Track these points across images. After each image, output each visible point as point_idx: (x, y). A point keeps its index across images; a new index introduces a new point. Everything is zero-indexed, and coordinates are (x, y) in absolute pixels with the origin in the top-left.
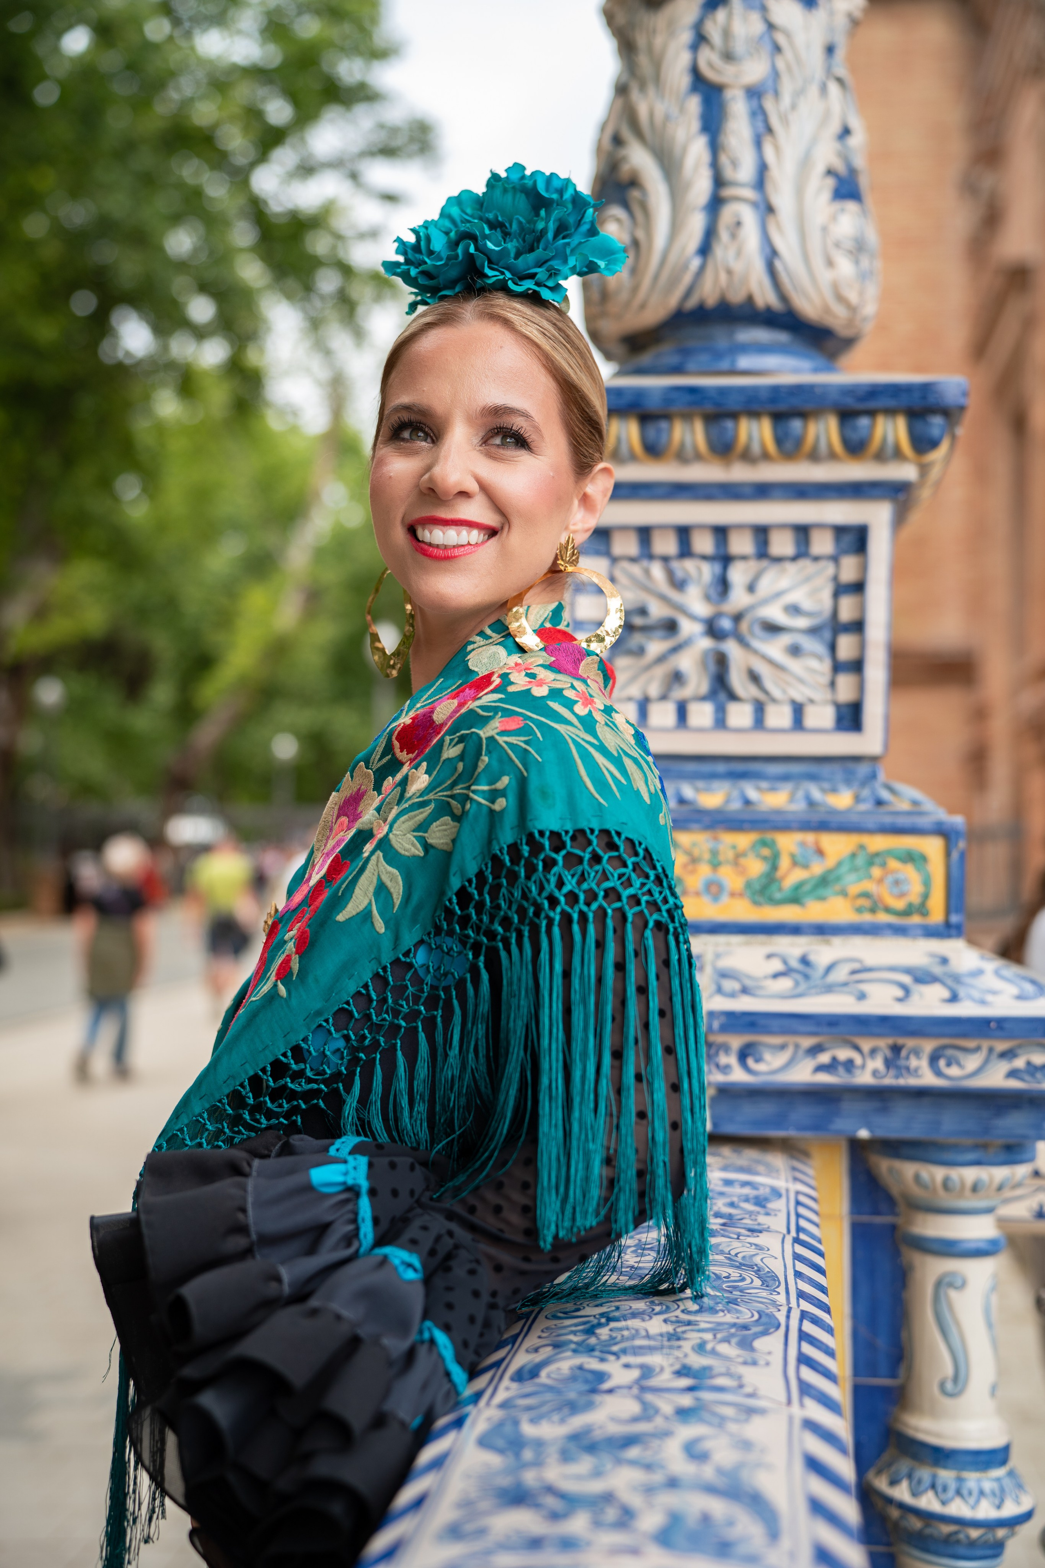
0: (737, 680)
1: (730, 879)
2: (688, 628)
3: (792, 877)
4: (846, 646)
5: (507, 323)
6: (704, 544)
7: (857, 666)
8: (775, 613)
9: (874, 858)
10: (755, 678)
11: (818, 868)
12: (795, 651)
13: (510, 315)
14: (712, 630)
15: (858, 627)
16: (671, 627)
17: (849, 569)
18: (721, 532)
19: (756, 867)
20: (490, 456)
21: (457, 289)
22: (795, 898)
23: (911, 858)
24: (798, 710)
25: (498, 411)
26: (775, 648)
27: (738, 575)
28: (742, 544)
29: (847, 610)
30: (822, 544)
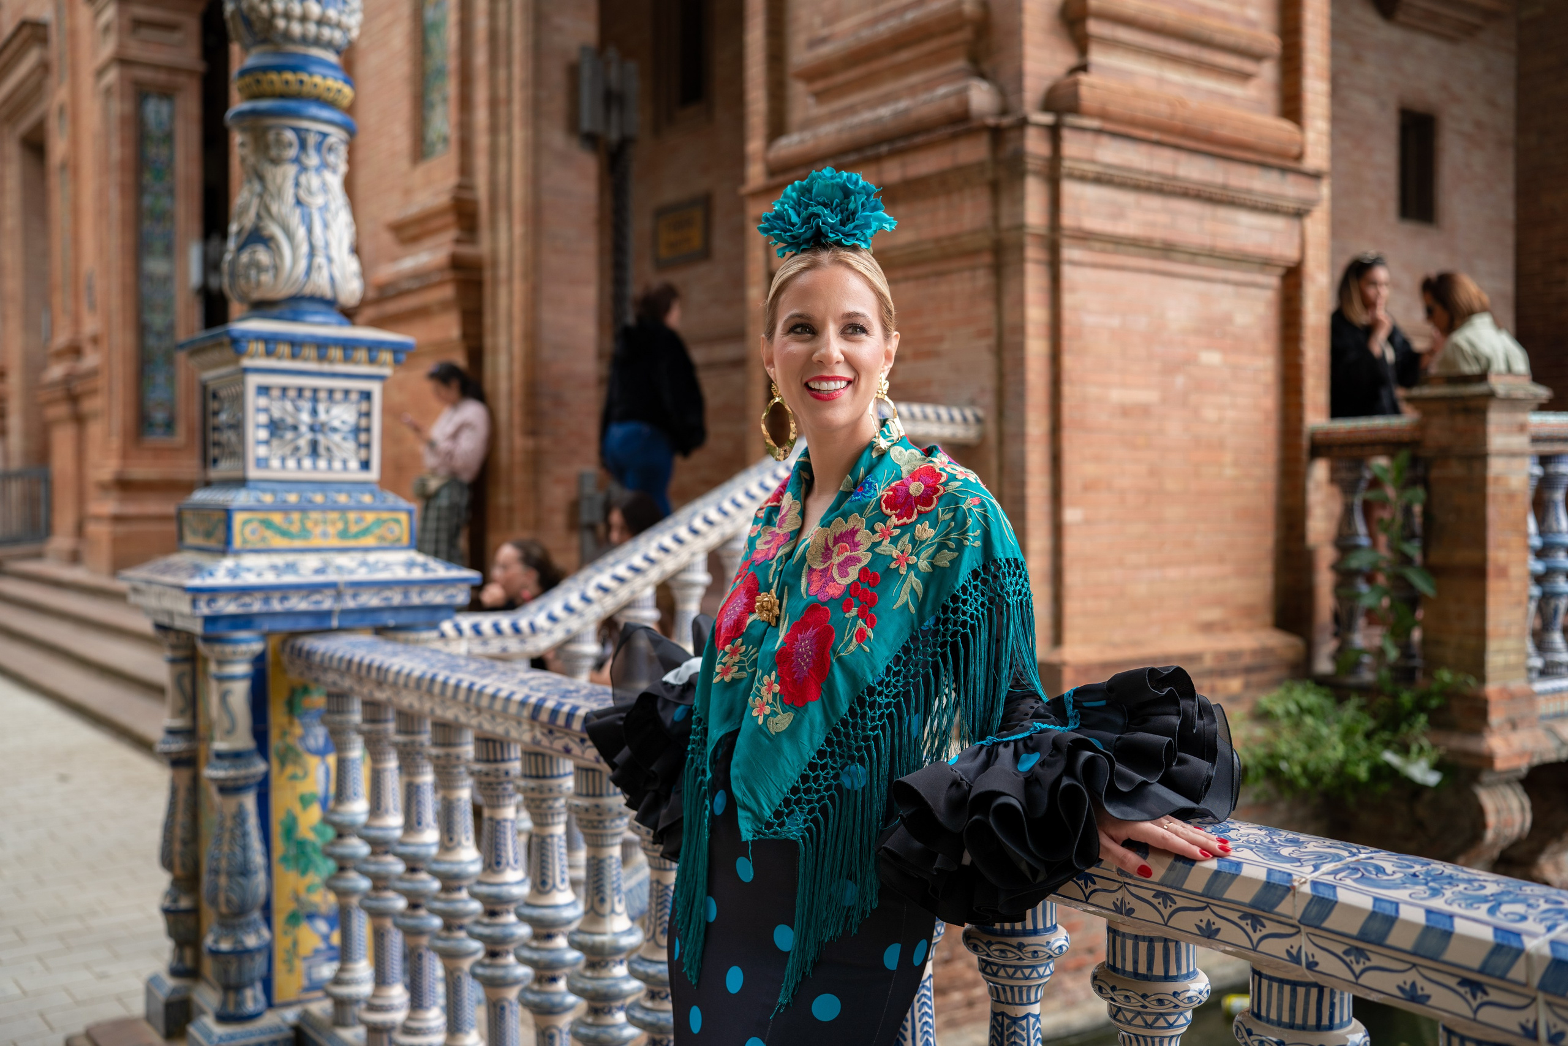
0: (322, 450)
1: (331, 530)
2: (304, 429)
3: (354, 529)
4: (363, 437)
5: (849, 266)
6: (308, 394)
7: (368, 446)
8: (336, 423)
9: (385, 521)
10: (328, 449)
11: (363, 525)
12: (344, 439)
13: (851, 261)
14: (312, 429)
15: (368, 430)
16: (295, 428)
17: (364, 407)
18: (315, 391)
19: (340, 526)
20: (846, 339)
21: (811, 244)
22: (357, 536)
23: (397, 521)
24: (345, 462)
25: (850, 315)
26: (337, 437)
27: (321, 408)
28: (323, 395)
29: (363, 423)
30: (354, 397)
